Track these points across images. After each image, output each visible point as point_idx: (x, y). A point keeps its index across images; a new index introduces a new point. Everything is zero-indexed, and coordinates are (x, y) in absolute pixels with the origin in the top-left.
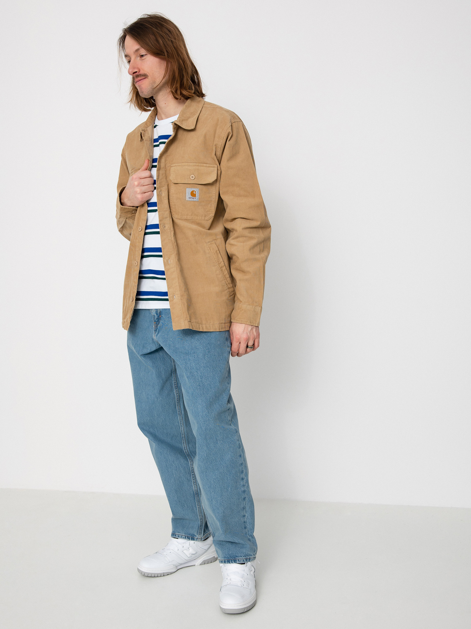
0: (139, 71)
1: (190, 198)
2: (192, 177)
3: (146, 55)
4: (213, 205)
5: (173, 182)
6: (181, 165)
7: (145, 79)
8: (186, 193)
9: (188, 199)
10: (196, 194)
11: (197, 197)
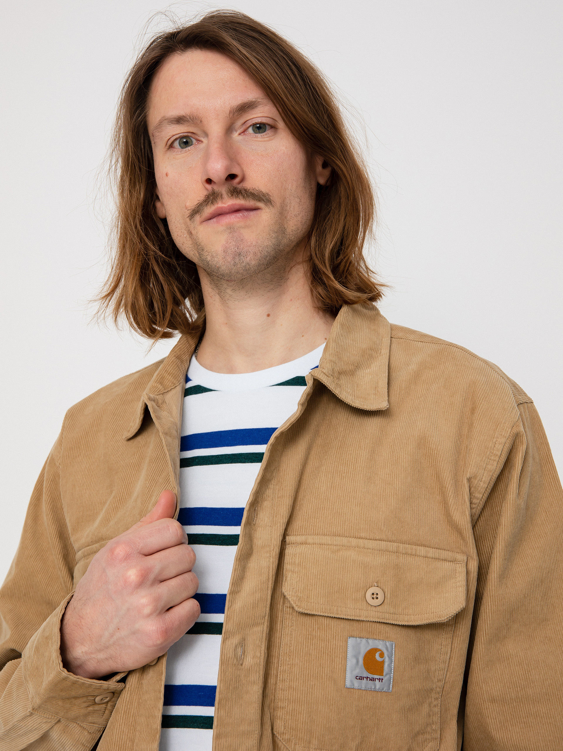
0: (243, 180)
1: (361, 678)
2: (375, 596)
3: (273, 127)
4: (435, 706)
5: (294, 606)
6: (330, 543)
7: (258, 212)
8: (346, 658)
9: (351, 681)
10: (383, 662)
11: (388, 676)
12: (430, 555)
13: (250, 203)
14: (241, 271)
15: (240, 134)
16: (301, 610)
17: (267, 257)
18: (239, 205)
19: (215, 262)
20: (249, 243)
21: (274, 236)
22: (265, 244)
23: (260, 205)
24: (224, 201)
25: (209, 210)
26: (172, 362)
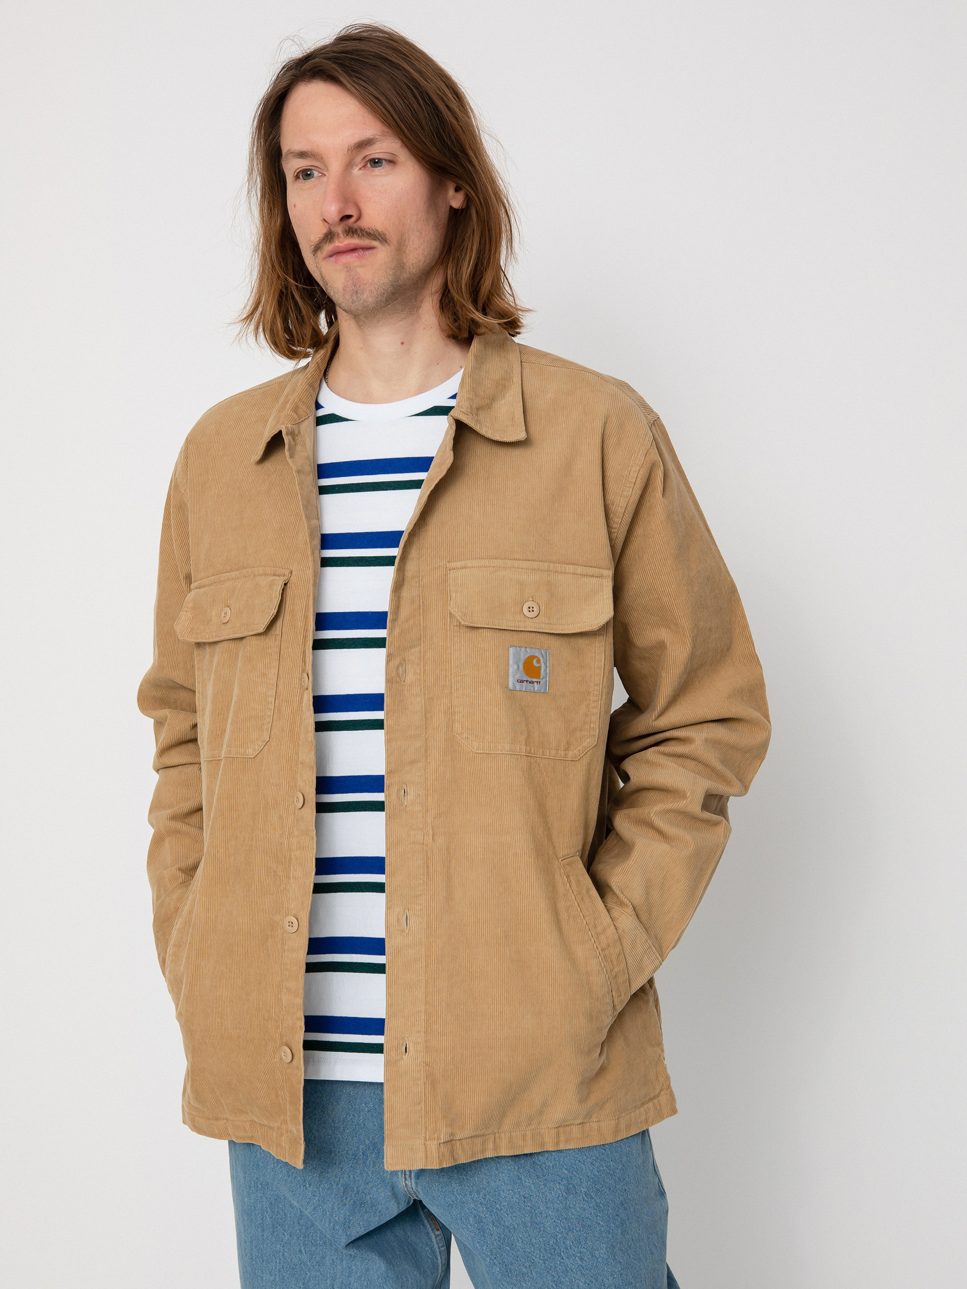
0: (359, 218)
1: (522, 681)
2: (531, 609)
3: (392, 162)
4: (594, 707)
5: (461, 620)
6: (488, 565)
7: (374, 251)
8: (508, 664)
9: (514, 684)
10: (540, 668)
11: (544, 679)
12: (579, 572)
13: (366, 242)
14: (361, 308)
15: (360, 169)
16: (467, 623)
17: (384, 294)
18: (355, 244)
19: (337, 299)
20: (365, 282)
21: (391, 273)
22: (382, 282)
23: (375, 243)
24: (340, 240)
25: (328, 248)
26: (306, 391)
